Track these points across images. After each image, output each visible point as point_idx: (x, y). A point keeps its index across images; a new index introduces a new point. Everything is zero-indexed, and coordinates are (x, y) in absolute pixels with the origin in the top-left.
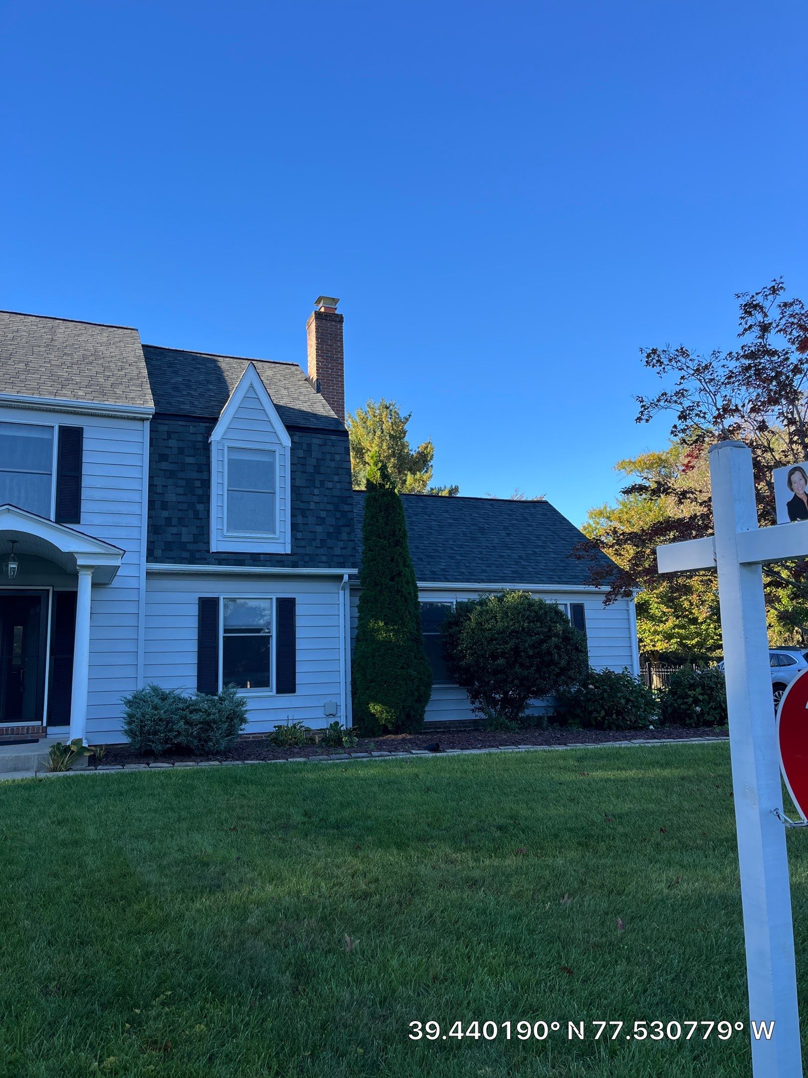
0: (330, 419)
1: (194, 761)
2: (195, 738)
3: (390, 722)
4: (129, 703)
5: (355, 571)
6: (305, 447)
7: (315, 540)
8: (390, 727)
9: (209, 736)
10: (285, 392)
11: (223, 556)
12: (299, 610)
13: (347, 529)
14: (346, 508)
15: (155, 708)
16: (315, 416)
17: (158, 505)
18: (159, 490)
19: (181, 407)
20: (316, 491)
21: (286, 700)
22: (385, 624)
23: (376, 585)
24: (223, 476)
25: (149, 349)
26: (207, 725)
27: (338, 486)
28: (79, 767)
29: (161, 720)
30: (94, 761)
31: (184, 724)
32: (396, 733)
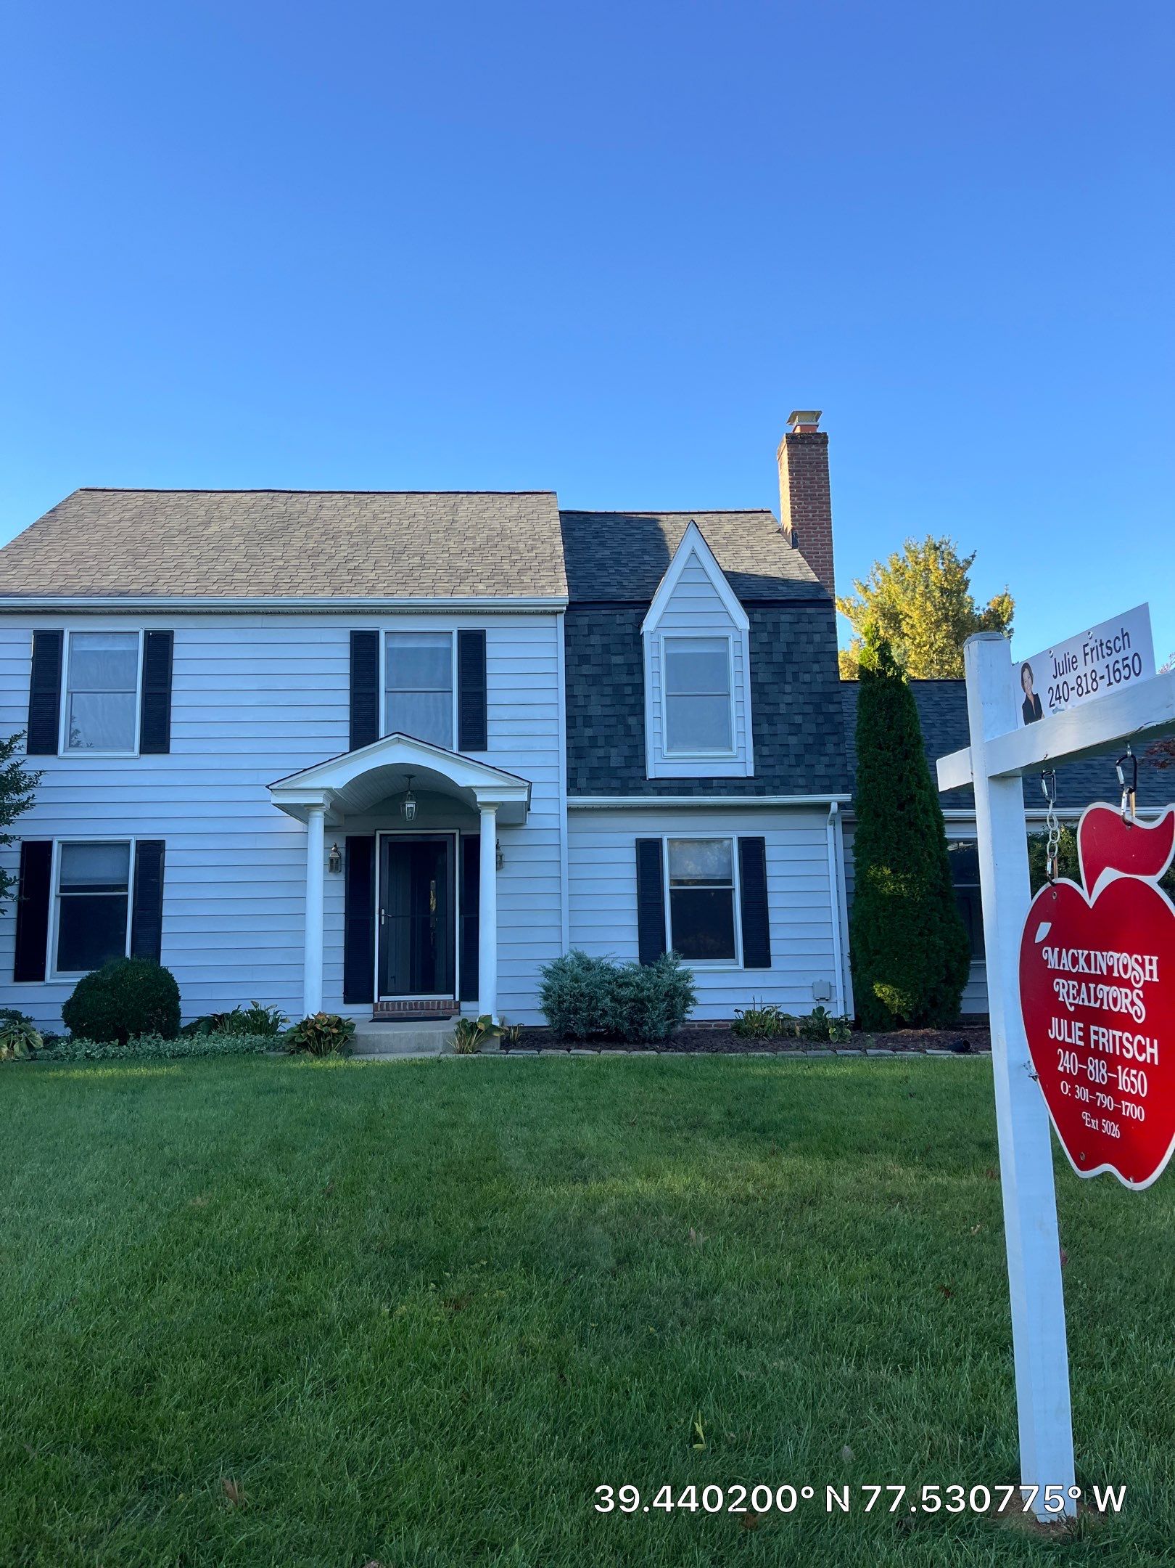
0: (806, 584)
1: (626, 1050)
2: (625, 1019)
3: (906, 1011)
4: (548, 974)
5: (847, 797)
6: (770, 628)
7: (788, 756)
8: (906, 1017)
9: (643, 1017)
10: (747, 553)
11: (664, 784)
12: (771, 853)
13: (834, 739)
14: (832, 708)
15: (576, 980)
16: (786, 582)
17: (580, 721)
18: (581, 702)
19: (606, 590)
20: (788, 688)
21: (757, 977)
22: (893, 871)
23: (878, 816)
24: (660, 677)
25: (571, 516)
26: (640, 1004)
27: (819, 678)
28: (489, 1050)
29: (582, 995)
30: (507, 1044)
31: (611, 1001)
32: (917, 1027)
